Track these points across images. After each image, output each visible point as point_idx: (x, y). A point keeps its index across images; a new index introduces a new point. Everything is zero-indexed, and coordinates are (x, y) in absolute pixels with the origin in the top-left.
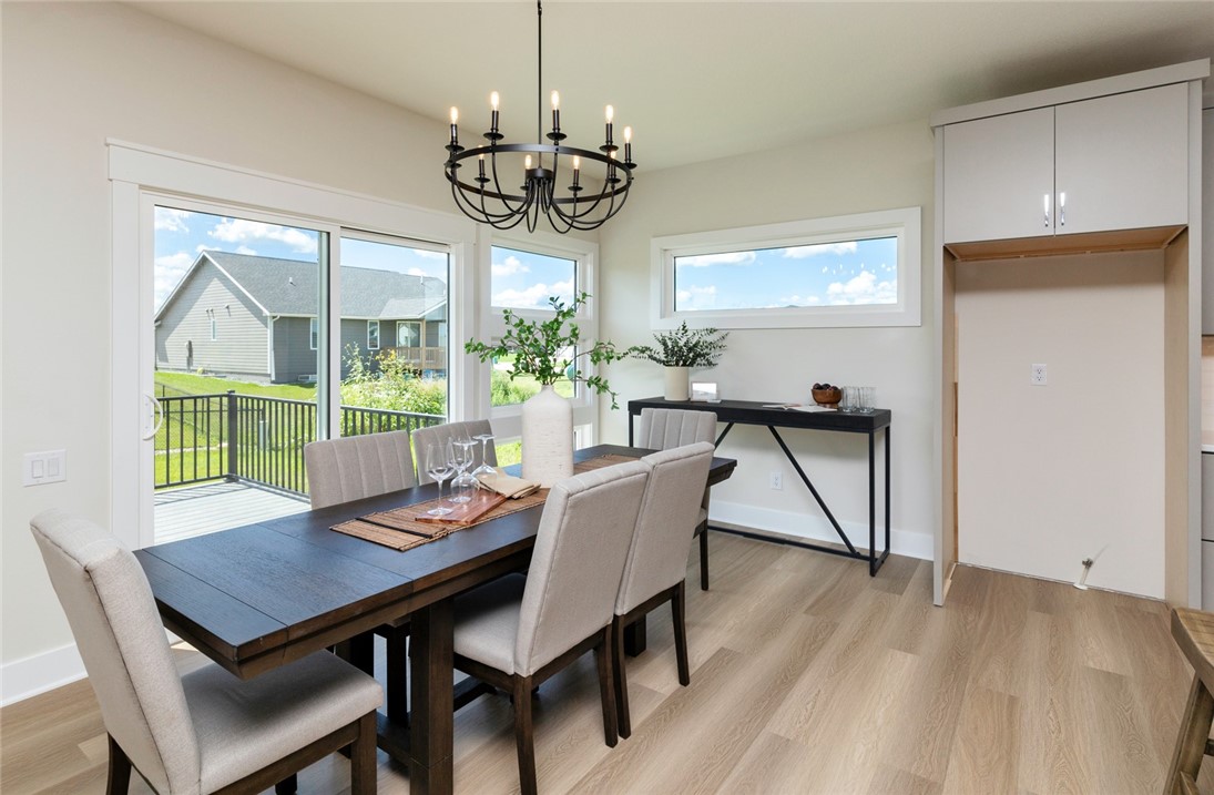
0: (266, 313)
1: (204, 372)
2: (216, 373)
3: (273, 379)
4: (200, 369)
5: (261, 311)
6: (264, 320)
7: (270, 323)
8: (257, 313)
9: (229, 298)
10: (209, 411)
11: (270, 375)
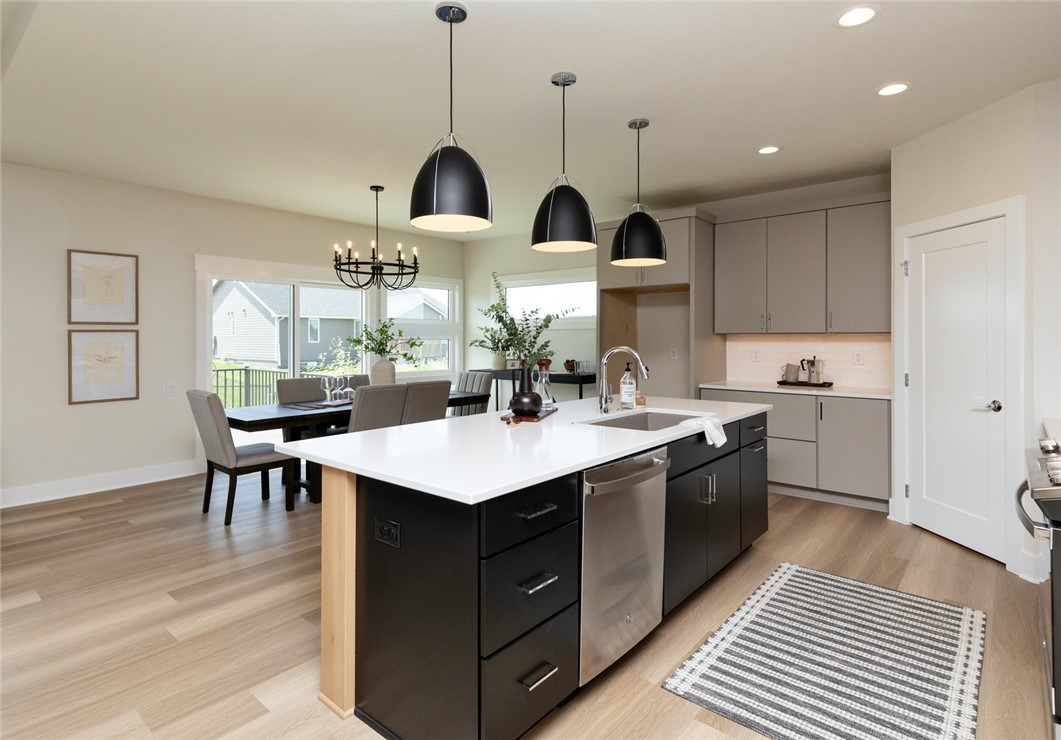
0: (274, 314)
1: (226, 360)
2: (235, 360)
3: (279, 364)
4: (223, 358)
5: (270, 314)
6: (272, 320)
7: (277, 323)
8: (267, 315)
9: (245, 303)
10: (233, 386)
11: (276, 362)
